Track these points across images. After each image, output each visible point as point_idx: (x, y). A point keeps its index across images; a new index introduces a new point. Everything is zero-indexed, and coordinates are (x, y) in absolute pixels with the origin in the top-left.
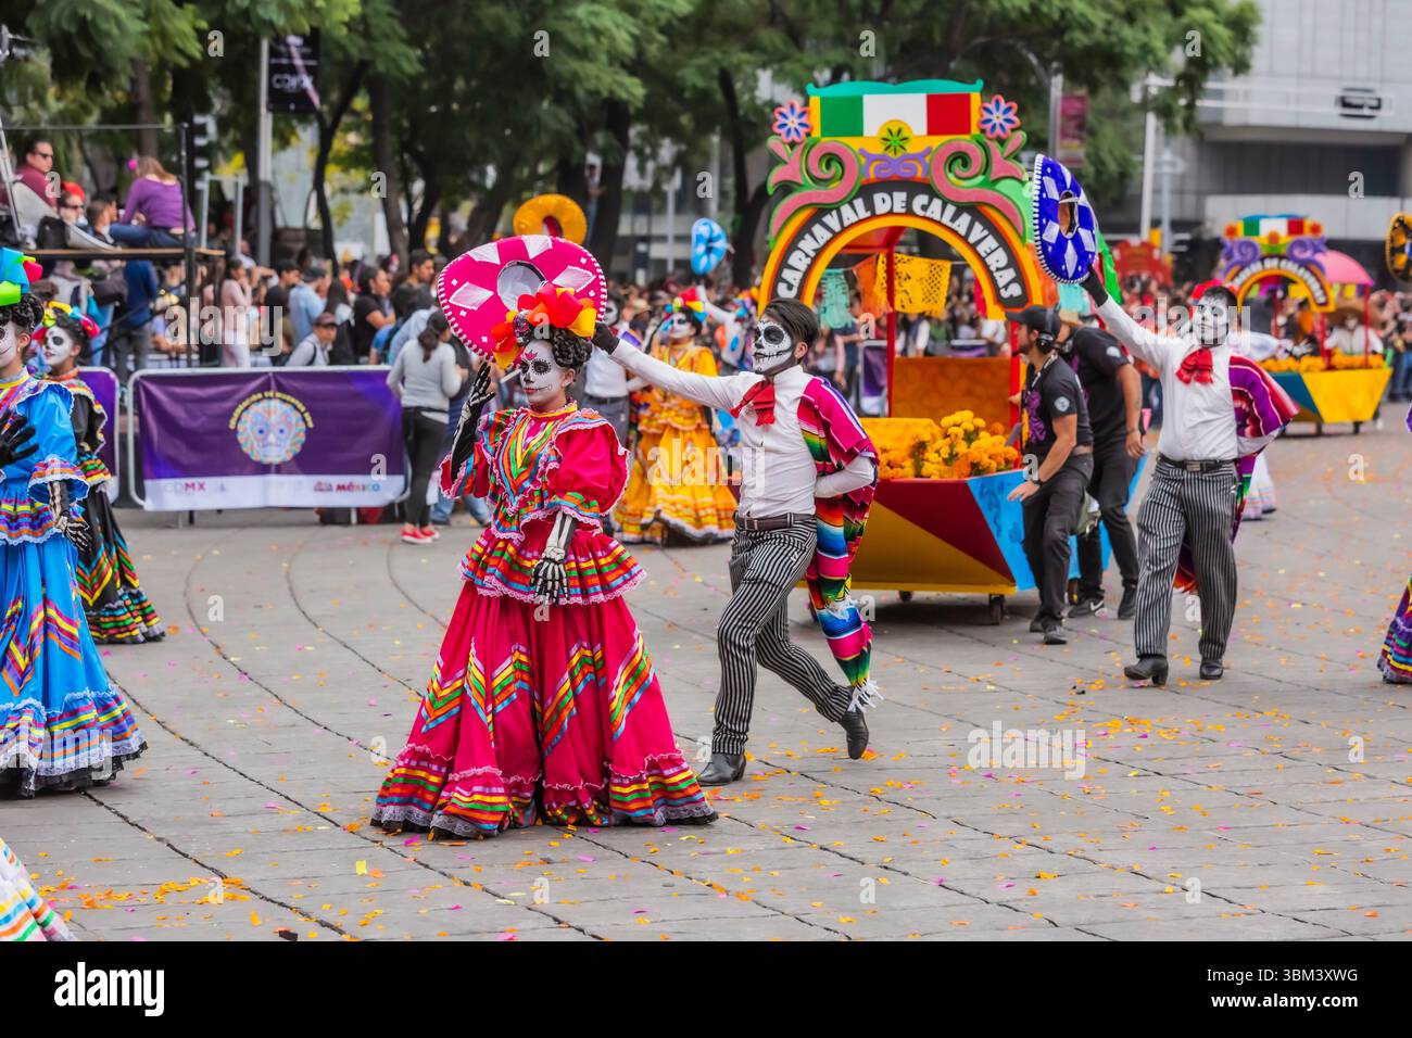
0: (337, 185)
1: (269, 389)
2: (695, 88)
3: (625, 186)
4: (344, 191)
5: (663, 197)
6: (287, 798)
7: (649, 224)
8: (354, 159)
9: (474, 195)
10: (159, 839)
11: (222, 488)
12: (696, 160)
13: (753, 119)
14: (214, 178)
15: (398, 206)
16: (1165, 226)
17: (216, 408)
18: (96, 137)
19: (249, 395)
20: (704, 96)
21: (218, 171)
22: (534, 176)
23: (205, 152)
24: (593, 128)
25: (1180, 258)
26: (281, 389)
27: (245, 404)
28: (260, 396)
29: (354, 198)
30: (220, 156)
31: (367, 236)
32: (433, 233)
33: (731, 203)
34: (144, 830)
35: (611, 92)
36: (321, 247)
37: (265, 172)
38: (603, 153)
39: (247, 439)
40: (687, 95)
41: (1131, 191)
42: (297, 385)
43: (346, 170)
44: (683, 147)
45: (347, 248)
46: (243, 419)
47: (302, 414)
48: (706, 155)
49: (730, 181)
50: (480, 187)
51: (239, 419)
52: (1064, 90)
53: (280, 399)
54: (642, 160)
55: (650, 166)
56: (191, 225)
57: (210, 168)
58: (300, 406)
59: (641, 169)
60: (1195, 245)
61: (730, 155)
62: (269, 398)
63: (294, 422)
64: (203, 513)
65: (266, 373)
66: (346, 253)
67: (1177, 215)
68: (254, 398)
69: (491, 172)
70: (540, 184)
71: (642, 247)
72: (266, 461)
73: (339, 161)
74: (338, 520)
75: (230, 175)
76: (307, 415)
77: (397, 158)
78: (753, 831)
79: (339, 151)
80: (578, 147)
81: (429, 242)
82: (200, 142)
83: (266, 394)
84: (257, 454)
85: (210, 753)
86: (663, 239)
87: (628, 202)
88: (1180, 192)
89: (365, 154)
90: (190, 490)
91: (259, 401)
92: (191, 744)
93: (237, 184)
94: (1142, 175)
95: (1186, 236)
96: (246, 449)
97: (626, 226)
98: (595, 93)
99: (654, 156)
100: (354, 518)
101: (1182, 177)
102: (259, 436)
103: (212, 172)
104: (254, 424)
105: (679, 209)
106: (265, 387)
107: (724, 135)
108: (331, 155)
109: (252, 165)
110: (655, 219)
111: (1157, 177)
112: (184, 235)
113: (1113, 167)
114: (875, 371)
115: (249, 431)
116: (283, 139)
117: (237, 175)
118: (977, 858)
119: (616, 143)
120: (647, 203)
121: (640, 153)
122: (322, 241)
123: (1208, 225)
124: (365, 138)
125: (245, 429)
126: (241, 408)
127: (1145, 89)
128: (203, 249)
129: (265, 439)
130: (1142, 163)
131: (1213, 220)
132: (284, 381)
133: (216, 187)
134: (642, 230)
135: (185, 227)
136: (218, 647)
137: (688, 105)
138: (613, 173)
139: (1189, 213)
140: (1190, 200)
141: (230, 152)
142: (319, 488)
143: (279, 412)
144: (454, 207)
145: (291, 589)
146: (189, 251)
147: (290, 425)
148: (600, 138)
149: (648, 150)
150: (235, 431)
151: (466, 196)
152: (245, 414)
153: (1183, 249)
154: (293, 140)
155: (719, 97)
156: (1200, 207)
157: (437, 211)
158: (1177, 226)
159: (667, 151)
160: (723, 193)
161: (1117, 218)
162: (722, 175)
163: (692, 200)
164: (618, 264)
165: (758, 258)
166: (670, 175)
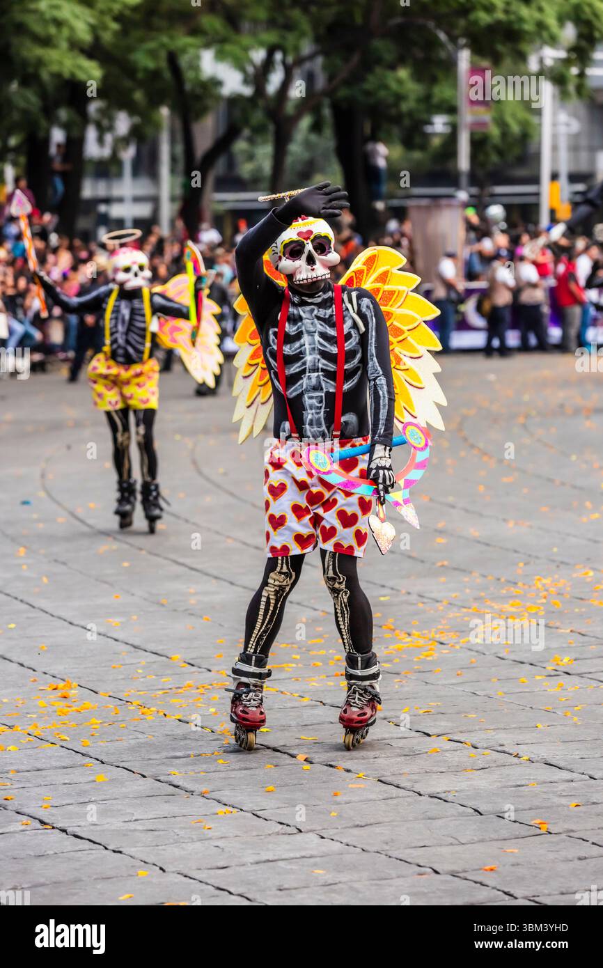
2: (146, 70)
3: (85, 156)
5: (120, 164)
7: (109, 188)
12: (149, 131)
13: (199, 91)
16: (563, 179)
20: (155, 75)
22: (6, 148)
24: (57, 105)
33: (180, 168)
35: (73, 75)
38: (66, 127)
40: (140, 75)
41: (532, 149)
44: (138, 120)
48: (157, 127)
49: (180, 149)
52: (472, 63)
54: (102, 130)
55: (109, 138)
59: (101, 141)
61: (178, 125)
67: (573, 170)
70: (10, 156)
71: (102, 208)
80: (43, 123)
86: (120, 200)
87: (89, 169)
88: (575, 149)
94: (540, 135)
95: (581, 187)
97: (89, 189)
98: (58, 76)
99: (111, 128)
101: (577, 135)
105: (136, 173)
107: (173, 108)
110: (113, 182)
111: (554, 137)
113: (515, 128)
119: (77, 119)
120: (107, 169)
121: (99, 125)
127: (541, 61)
130: (540, 125)
134: (102, 191)
137: (140, 84)
138: (74, 145)
139: (583, 168)
140: (584, 155)
148: (63, 114)
149: (105, 122)
155: (167, 75)
156: (592, 161)
158: (573, 178)
159: (123, 123)
160: (173, 159)
161: (521, 172)
162: (173, 142)
163: (146, 165)
164: (83, 223)
165: (208, 215)
166: (127, 145)
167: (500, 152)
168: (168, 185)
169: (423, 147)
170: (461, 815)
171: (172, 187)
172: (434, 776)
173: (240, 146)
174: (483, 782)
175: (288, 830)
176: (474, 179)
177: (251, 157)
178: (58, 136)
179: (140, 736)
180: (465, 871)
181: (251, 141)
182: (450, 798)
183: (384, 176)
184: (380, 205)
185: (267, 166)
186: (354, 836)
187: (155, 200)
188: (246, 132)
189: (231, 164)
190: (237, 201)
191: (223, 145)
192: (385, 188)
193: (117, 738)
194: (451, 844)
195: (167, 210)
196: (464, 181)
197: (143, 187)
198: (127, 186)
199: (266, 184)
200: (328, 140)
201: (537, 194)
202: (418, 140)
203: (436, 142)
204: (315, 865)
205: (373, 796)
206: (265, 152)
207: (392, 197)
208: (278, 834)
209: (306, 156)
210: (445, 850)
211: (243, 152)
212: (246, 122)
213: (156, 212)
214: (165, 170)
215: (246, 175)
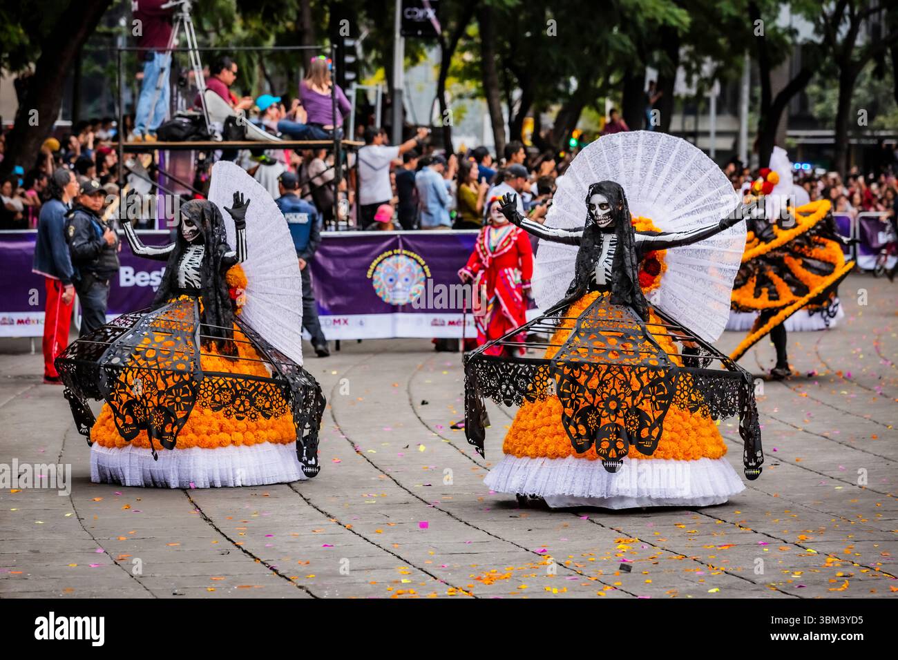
0: (455, 93)
1: (397, 248)
2: (729, 16)
3: (675, 93)
4: (460, 96)
5: (708, 101)
6: (399, 557)
7: (696, 123)
8: (468, 73)
9: (561, 101)
10: (301, 587)
11: (361, 323)
12: (732, 73)
13: (776, 44)
14: (360, 87)
15: (500, 109)
17: (356, 262)
18: (273, 56)
19: (382, 252)
20: (737, 24)
21: (364, 82)
22: (607, 85)
23: (355, 67)
24: (652, 48)
26: (406, 247)
27: (379, 259)
28: (390, 253)
29: (467, 102)
30: (365, 70)
31: (479, 132)
32: (528, 130)
33: (758, 107)
34: (289, 580)
35: (665, 20)
36: (442, 140)
37: (399, 83)
38: (659, 67)
39: (380, 287)
40: (724, 21)
42: (420, 244)
43: (462, 81)
44: (722, 63)
45: (462, 142)
46: (378, 270)
47: (422, 266)
48: (739, 70)
49: (758, 90)
50: (565, 94)
51: (374, 270)
53: (406, 255)
54: (689, 72)
55: (695, 78)
56: (340, 122)
57: (357, 80)
58: (421, 260)
59: (688, 81)
61: (758, 70)
62: (398, 255)
63: (416, 273)
64: (348, 343)
65: (395, 236)
66: (463, 145)
68: (386, 254)
69: (574, 83)
70: (610, 92)
72: (395, 302)
73: (456, 74)
74: (449, 347)
75: (374, 84)
76: (426, 268)
77: (501, 72)
78: (756, 587)
79: (456, 67)
80: (639, 63)
81: (525, 136)
82: (349, 59)
83: (395, 251)
84: (388, 298)
85: (342, 523)
86: (706, 134)
87: (678, 106)
89: (477, 68)
90: (337, 325)
91: (389, 256)
92: (329, 516)
93: (377, 92)
96: (379, 293)
97: (678, 124)
98: (652, 21)
99: (698, 71)
100: (461, 347)
102: (391, 283)
103: (359, 83)
104: (386, 274)
105: (719, 112)
106: (394, 246)
107: (753, 56)
108: (450, 69)
109: (389, 77)
110: (700, 118)
112: (334, 130)
114: (868, 237)
115: (382, 280)
116: (413, 57)
117: (377, 85)
119: (668, 59)
120: (693, 106)
121: (688, 67)
122: (442, 136)
124: (477, 56)
125: (379, 279)
126: (376, 262)
128: (350, 141)
129: (394, 285)
132: (408, 242)
133: (362, 95)
134: (691, 126)
135: (334, 124)
136: (353, 444)
137: (725, 30)
138: (666, 83)
141: (373, 68)
142: (435, 323)
143: (405, 265)
144: (545, 109)
145: (410, 400)
146: (337, 142)
147: (413, 276)
148: (657, 56)
149: (694, 66)
150: (372, 280)
151: (554, 101)
152: (378, 267)
154: (422, 58)
157: (531, 112)
159: (708, 67)
160: (753, 99)
162: (753, 84)
163: (728, 104)
166: (711, 85)
168: (748, 120)
171: (750, 126)
173: (813, 88)
177: (821, 99)
178: (652, 74)
179: (690, 584)
181: (822, 84)
185: (835, 107)
187: (736, 135)
188: (817, 76)
189: (804, 104)
190: (807, 137)
191: (798, 85)
193: (670, 585)
195: (746, 144)
197: (726, 123)
198: (712, 122)
199: (832, 124)
200: (888, 86)
206: (833, 95)
209: (870, 98)
211: (813, 94)
212: (817, 67)
213: (736, 145)
214: (745, 108)
215: (816, 114)
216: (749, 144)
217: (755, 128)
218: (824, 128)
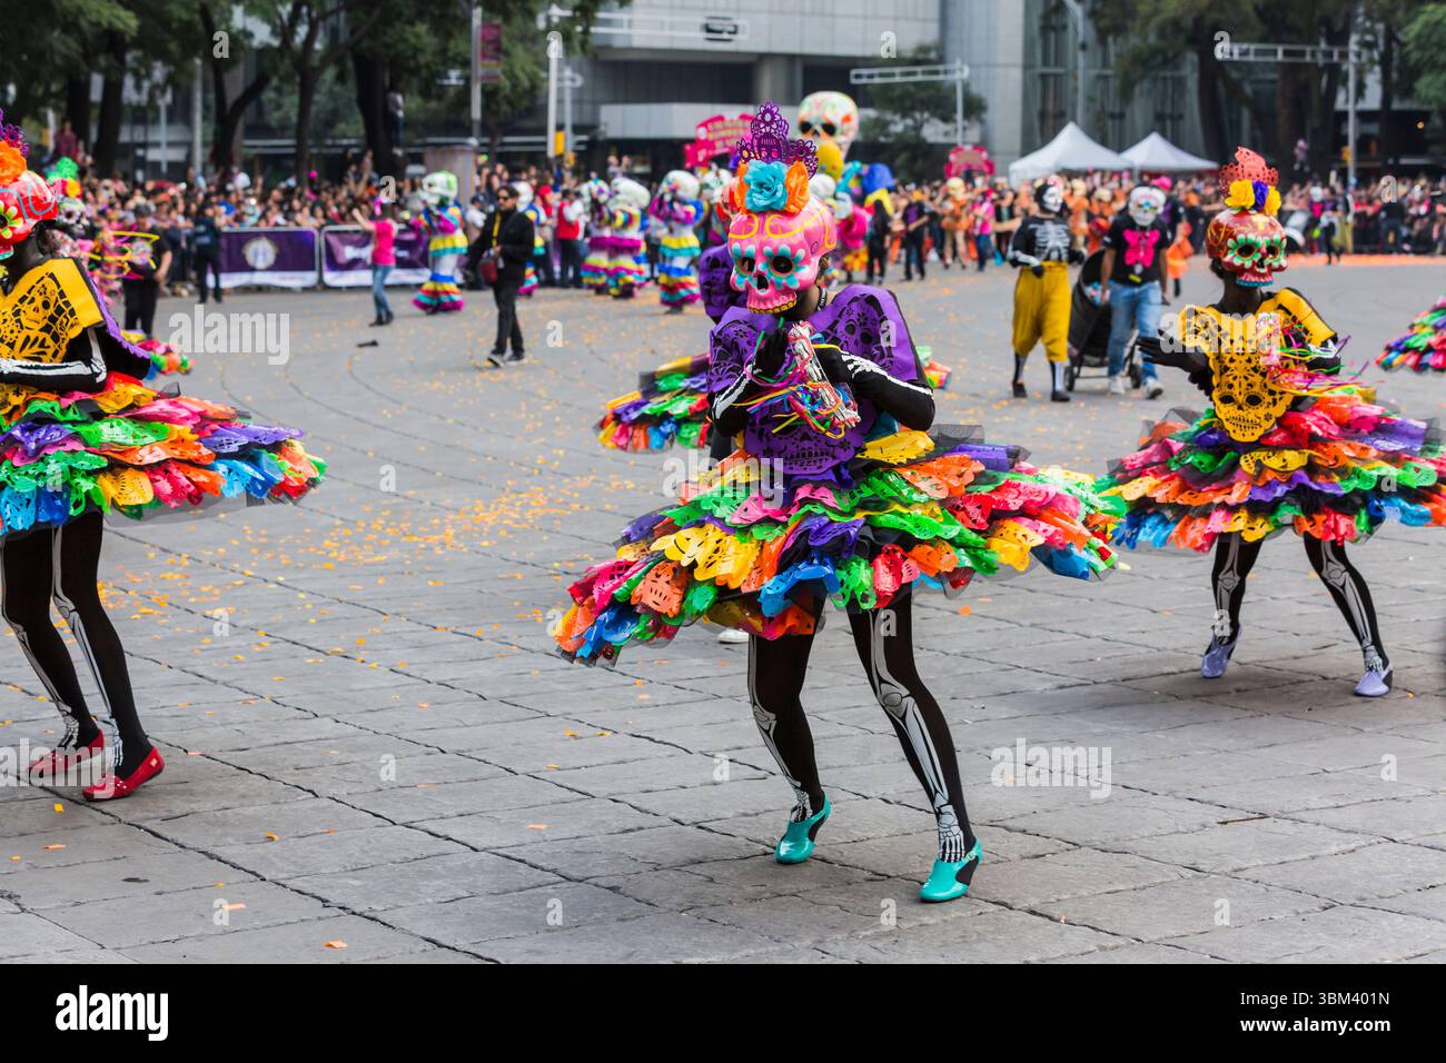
2: (180, 20)
3: (124, 101)
5: (157, 109)
7: (146, 133)
12: (184, 79)
16: (568, 129)
20: (189, 26)
22: (48, 93)
24: (97, 52)
25: (580, 156)
33: (212, 115)
35: (110, 23)
38: (105, 72)
40: (174, 25)
41: (540, 102)
44: (173, 69)
48: (191, 76)
49: (212, 97)
52: (483, 19)
54: (138, 78)
55: (145, 84)
59: (138, 87)
60: (592, 144)
61: (210, 75)
67: (577, 121)
69: (12, 91)
70: (52, 101)
71: (140, 152)
80: (83, 68)
86: (157, 145)
87: (127, 115)
88: (577, 102)
94: (548, 88)
95: (584, 138)
97: (125, 136)
98: (97, 24)
99: (148, 76)
101: (580, 90)
105: (170, 121)
107: (205, 58)
110: (150, 128)
111: (560, 90)
113: (524, 81)
114: (335, 251)
118: (421, 646)
119: (115, 65)
120: (144, 116)
121: (136, 74)
123: (602, 128)
127: (549, 18)
130: (548, 79)
131: (606, 125)
134: (139, 136)
137: (175, 35)
138: (114, 90)
139: (587, 120)
140: (587, 108)
148: (103, 61)
149: (143, 72)
153: (582, 148)
155: (200, 27)
156: (596, 114)
158: (577, 129)
159: (159, 72)
160: (206, 107)
161: (529, 123)
162: (205, 91)
163: (180, 113)
164: (120, 166)
165: (237, 159)
166: (163, 92)
167: (510, 103)
168: (200, 131)
169: (439, 98)
170: (466, 700)
171: (204, 135)
172: (442, 665)
173: (268, 95)
174: (485, 671)
175: (304, 714)
176: (486, 129)
177: (279, 107)
180: (469, 750)
181: (278, 90)
182: (456, 684)
183: (401, 124)
184: (399, 152)
185: (294, 117)
186: (367, 720)
187: (189, 145)
188: (274, 82)
189: (260, 112)
190: (265, 147)
191: (253, 92)
192: (403, 135)
194: (457, 726)
195: (200, 155)
196: (476, 129)
197: (176, 133)
198: (162, 133)
199: (292, 132)
200: (350, 91)
201: (545, 144)
202: (434, 90)
203: (452, 92)
204: (330, 746)
205: (384, 684)
206: (292, 102)
207: (411, 145)
208: (295, 718)
209: (330, 106)
210: (450, 732)
211: (270, 101)
212: (275, 70)
213: (190, 156)
214: (198, 117)
215: (274, 123)
216: (204, 155)
217: (210, 138)
218: (282, 138)
